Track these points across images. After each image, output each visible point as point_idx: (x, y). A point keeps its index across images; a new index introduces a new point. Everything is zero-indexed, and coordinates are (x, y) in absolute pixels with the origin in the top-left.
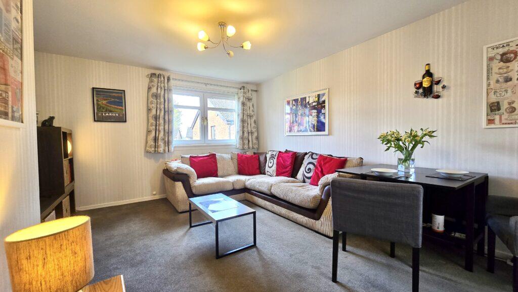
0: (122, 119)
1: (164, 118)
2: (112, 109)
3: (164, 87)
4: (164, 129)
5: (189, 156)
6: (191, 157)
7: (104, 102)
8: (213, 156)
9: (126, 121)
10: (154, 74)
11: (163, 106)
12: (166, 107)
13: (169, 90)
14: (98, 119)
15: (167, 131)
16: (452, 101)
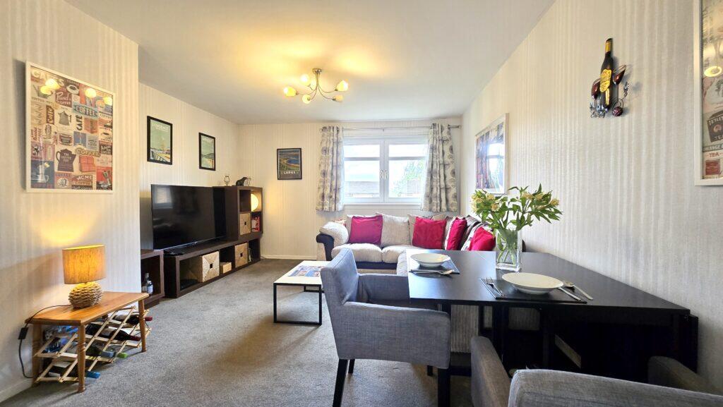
0: (298, 177)
1: (332, 174)
2: (291, 168)
3: (333, 140)
4: (331, 185)
5: (351, 216)
6: (354, 217)
7: (285, 161)
8: (379, 219)
9: (301, 178)
10: (325, 128)
11: (331, 161)
12: (335, 161)
13: (338, 143)
14: (281, 177)
15: (334, 187)
16: (644, 118)
